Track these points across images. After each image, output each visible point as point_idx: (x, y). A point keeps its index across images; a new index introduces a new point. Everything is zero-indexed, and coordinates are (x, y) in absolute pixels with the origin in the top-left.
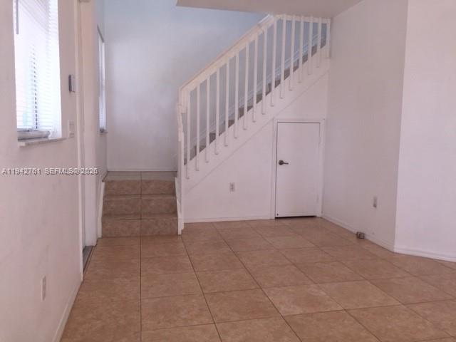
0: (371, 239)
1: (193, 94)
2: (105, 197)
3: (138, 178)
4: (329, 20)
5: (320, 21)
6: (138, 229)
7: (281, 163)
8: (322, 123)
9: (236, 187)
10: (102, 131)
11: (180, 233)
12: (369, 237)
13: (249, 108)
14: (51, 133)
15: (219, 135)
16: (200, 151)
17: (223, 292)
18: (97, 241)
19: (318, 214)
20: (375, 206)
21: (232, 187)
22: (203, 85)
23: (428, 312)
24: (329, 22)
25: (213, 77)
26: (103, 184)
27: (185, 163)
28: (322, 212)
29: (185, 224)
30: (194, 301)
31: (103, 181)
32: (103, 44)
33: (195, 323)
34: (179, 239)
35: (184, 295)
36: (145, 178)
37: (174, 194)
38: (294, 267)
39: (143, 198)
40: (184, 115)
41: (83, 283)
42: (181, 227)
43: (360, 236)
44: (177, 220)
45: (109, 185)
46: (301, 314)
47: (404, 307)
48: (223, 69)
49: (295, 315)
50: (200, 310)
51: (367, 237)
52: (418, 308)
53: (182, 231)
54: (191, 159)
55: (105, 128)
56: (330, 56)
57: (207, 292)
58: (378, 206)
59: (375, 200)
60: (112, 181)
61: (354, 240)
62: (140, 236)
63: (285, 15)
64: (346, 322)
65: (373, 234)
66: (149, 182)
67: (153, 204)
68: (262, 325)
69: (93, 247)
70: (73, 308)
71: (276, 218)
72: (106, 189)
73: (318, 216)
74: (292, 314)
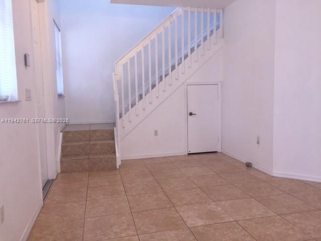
0: (256, 167)
1: (125, 66)
2: (62, 143)
3: (87, 129)
4: (221, 10)
5: (214, 11)
6: (87, 166)
7: (191, 114)
8: (219, 84)
9: (159, 133)
10: (60, 96)
11: (118, 167)
12: (255, 166)
13: (166, 76)
14: (10, 98)
15: (145, 95)
16: (132, 107)
17: (146, 211)
18: (57, 176)
19: (219, 150)
20: (258, 143)
21: (156, 133)
22: (132, 60)
23: (297, 221)
24: (222, 12)
25: (139, 54)
26: (61, 134)
27: (121, 117)
28: (222, 148)
29: (122, 160)
30: (124, 218)
31: (61, 132)
32: (60, 33)
33: (123, 235)
34: (118, 172)
35: (117, 214)
36: (93, 128)
37: (113, 139)
38: (199, 190)
39: (91, 143)
40: (119, 82)
41: (43, 207)
42: (118, 163)
43: (249, 165)
44: (115, 158)
45: (66, 134)
46: (202, 225)
47: (278, 217)
48: (146, 48)
49: (198, 226)
50: (128, 225)
51: (254, 166)
52: (289, 218)
53: (120, 166)
54: (125, 114)
55: (63, 94)
56: (223, 36)
57: (134, 211)
58: (260, 143)
59: (258, 139)
60: (68, 132)
61: (244, 168)
62: (89, 171)
63: (189, 8)
64: (235, 230)
65: (258, 163)
66: (95, 131)
67: (98, 147)
68: (173, 235)
69: (53, 180)
70: (34, 227)
71: (189, 154)
72: (64, 137)
73: (218, 151)
74: (196, 225)
